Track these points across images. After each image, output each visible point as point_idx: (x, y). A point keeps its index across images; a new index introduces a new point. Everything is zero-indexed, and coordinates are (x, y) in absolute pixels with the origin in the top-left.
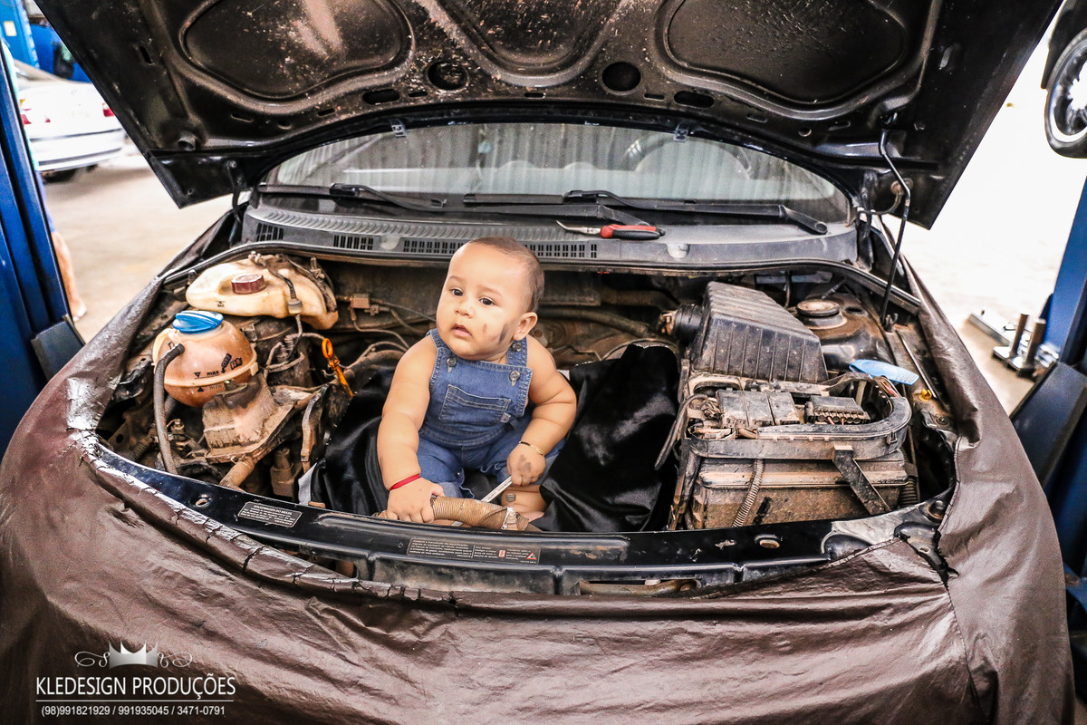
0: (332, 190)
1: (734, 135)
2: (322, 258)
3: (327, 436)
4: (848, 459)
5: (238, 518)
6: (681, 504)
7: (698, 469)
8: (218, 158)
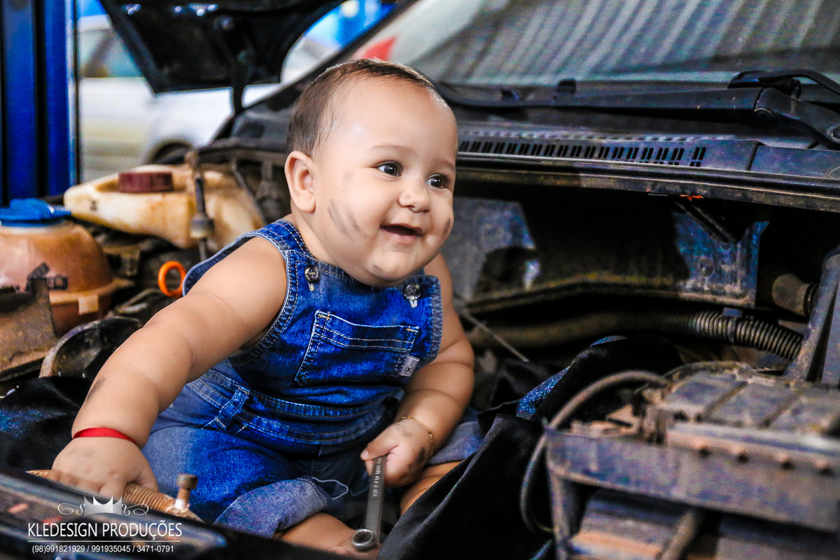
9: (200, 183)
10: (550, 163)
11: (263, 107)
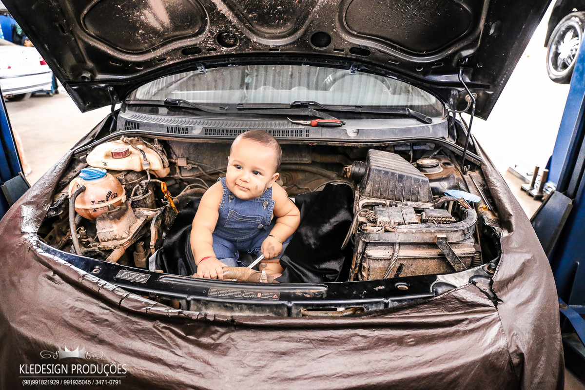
0: (166, 102)
1: (381, 71)
2: (161, 139)
3: (164, 234)
4: (444, 242)
5: (116, 278)
6: (355, 268)
7: (364, 249)
8: (103, 85)
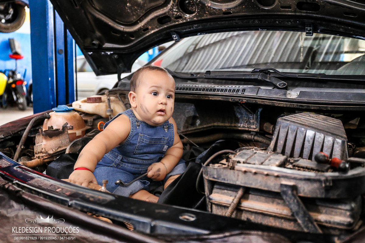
4: (290, 192)
9: (109, 100)
10: (204, 93)
11: (126, 79)
